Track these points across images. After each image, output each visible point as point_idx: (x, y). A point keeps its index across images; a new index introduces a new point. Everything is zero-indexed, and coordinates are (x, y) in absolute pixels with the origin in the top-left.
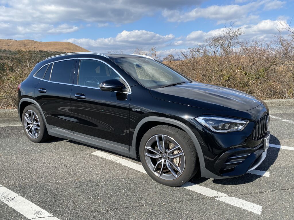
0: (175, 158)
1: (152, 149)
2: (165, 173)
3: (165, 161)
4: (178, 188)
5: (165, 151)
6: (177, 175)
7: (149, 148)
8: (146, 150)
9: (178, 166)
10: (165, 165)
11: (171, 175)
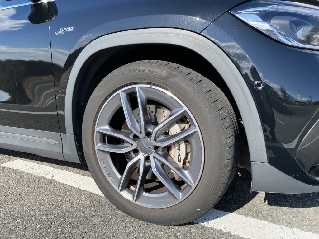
0: (173, 146)
1: (112, 131)
2: (148, 191)
3: (147, 158)
4: (187, 228)
5: (146, 129)
6: (180, 193)
7: (106, 128)
8: (99, 135)
9: (183, 167)
10: (147, 169)
11: (166, 194)
